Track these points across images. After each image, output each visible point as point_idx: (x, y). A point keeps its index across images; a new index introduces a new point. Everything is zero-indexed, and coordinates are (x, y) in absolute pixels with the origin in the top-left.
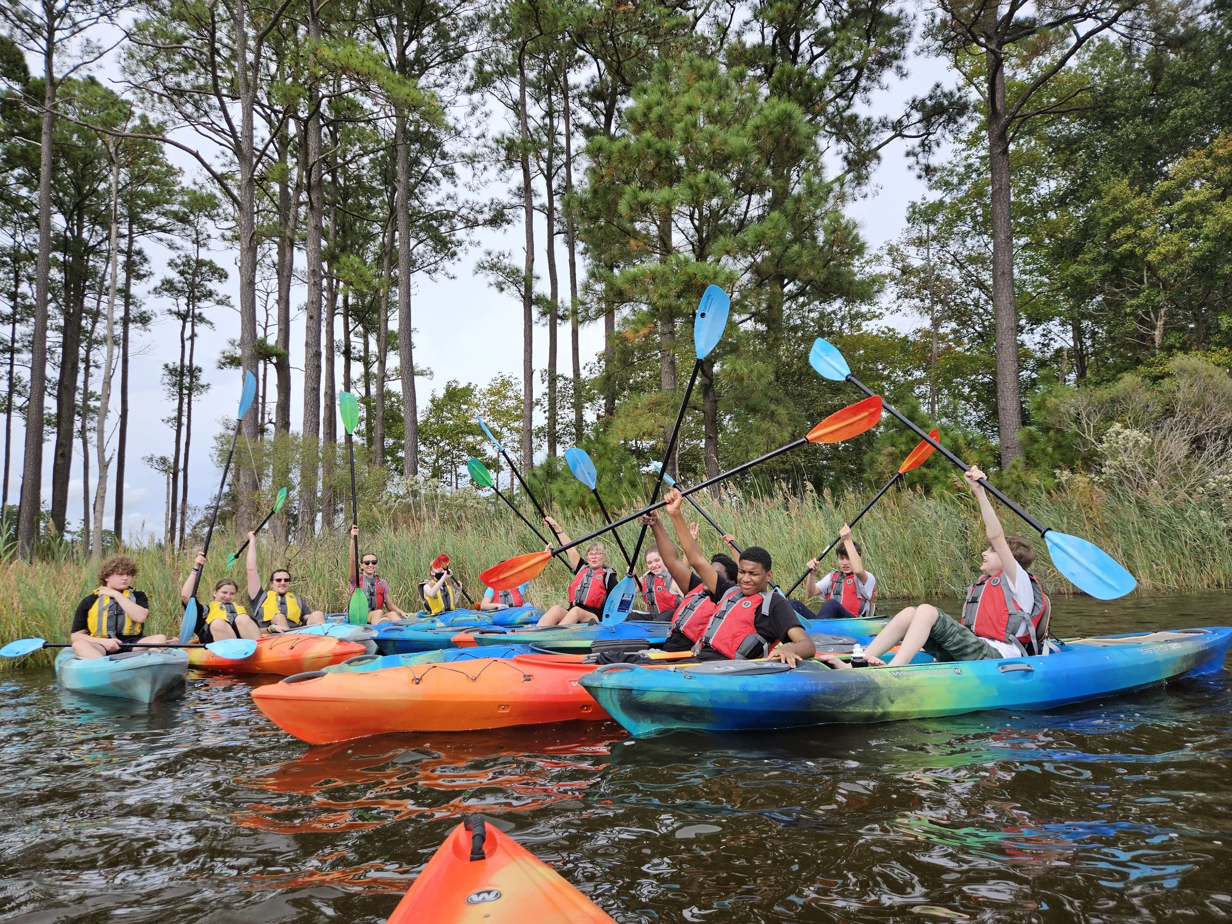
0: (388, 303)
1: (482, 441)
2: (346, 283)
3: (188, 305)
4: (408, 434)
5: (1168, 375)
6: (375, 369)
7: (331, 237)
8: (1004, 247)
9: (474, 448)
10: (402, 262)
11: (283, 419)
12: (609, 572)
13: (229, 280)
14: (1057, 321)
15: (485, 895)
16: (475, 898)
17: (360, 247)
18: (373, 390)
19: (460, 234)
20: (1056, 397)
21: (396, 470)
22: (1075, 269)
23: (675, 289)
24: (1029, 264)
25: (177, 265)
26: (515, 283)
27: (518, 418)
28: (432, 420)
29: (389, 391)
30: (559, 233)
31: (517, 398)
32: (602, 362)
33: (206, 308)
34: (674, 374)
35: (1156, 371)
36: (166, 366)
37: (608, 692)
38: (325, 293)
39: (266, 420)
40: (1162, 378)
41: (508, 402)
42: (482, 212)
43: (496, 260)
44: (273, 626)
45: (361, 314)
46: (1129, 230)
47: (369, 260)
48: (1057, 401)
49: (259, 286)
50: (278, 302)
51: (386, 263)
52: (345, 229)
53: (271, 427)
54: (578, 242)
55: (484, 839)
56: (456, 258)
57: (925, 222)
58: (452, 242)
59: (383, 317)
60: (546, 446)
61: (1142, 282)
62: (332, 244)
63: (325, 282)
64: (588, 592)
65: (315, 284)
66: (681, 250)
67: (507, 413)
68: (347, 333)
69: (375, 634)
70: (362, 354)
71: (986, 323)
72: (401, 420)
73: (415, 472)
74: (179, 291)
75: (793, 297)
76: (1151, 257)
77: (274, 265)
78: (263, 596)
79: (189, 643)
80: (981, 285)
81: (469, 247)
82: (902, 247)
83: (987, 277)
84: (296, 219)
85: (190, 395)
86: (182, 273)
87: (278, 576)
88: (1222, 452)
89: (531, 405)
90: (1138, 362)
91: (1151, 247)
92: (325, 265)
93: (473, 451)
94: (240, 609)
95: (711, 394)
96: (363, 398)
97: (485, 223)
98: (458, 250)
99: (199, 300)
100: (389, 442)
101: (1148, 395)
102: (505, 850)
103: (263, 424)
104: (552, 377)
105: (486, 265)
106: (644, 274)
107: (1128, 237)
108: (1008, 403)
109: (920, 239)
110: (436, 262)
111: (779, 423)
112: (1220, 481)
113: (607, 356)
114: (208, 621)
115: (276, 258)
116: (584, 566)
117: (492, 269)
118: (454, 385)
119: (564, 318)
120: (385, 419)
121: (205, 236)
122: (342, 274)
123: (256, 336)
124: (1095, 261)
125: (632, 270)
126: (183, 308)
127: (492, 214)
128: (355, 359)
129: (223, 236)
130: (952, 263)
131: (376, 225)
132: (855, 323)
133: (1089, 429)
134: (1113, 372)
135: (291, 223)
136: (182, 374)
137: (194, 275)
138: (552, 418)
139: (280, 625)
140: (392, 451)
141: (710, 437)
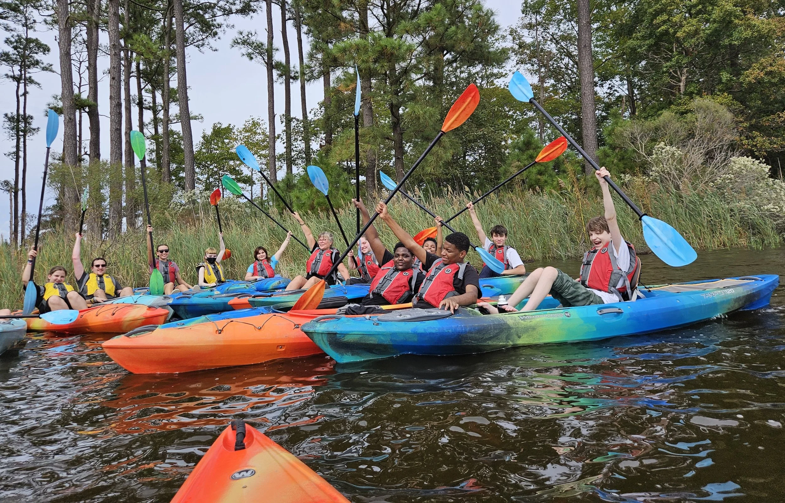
0: (169, 68)
1: (240, 165)
2: (138, 54)
3: (21, 71)
4: (187, 160)
5: (690, 111)
6: (161, 115)
7: (126, 21)
8: (585, 29)
9: (234, 169)
10: (179, 40)
11: (95, 151)
12: (335, 251)
13: (50, 53)
14: (617, 78)
15: (245, 473)
16: (237, 475)
17: (147, 28)
18: (161, 130)
19: (220, 20)
20: (621, 127)
21: (179, 185)
22: (631, 43)
23: (372, 56)
24: (600, 41)
25: (11, 42)
26: (261, 54)
27: (265, 148)
28: (204, 151)
29: (172, 131)
30: (289, 19)
31: (264, 133)
32: (323, 108)
33: (34, 73)
34: (372, 116)
35: (683, 108)
36: (6, 115)
37: (320, 335)
38: (123, 62)
39: (83, 153)
40: (686, 113)
41: (258, 137)
42: (235, 4)
43: (246, 37)
44: (95, 298)
45: (150, 76)
46: (665, 17)
47: (154, 38)
48: (622, 129)
49: (73, 57)
50: (88, 68)
51: (166, 39)
52: (135, 16)
53: (87, 157)
54: (303, 26)
55: (244, 435)
56: (217, 37)
57: (534, 13)
58: (214, 25)
59: (166, 79)
60: (285, 167)
61: (672, 52)
62: (127, 26)
63: (122, 54)
64: (320, 266)
65: (115, 54)
66: (376, 30)
67: (257, 144)
68: (140, 90)
69: (171, 301)
70: (151, 105)
71: (573, 80)
72: (182, 151)
73: (194, 187)
74: (14, 61)
75: (450, 63)
76: (679, 34)
77: (85, 42)
78: (86, 277)
79: (31, 314)
80: (569, 55)
81: (226, 29)
82: (519, 30)
83: (573, 50)
84: (100, 8)
85: (24, 136)
86: (15, 48)
87: (97, 262)
88: (725, 160)
89: (274, 138)
90: (671, 103)
91: (679, 28)
92: (122, 42)
93: (233, 171)
94: (69, 288)
95: (398, 129)
96: (153, 136)
97: (237, 12)
98: (218, 30)
99: (29, 68)
100: (174, 166)
101: (678, 125)
102: (259, 442)
103: (80, 156)
104: (288, 119)
105: (239, 41)
106: (351, 46)
107: (664, 22)
108: (589, 131)
109: (530, 24)
110: (203, 39)
111: (444, 148)
112: (724, 179)
113: (325, 104)
114: (46, 297)
115: (85, 37)
116: (317, 248)
117: (243, 44)
118: (219, 126)
119: (295, 78)
120: (169, 151)
121: (32, 21)
122: (135, 47)
123: (73, 92)
124: (644, 38)
125: (341, 45)
126: (17, 73)
127: (242, 5)
128: (147, 108)
129: (45, 21)
130: (551, 40)
131: (158, 13)
132: (490, 80)
133: (642, 147)
134: (655, 110)
135: (96, 11)
136: (18, 121)
137: (25, 49)
138: (289, 147)
139: (100, 298)
140: (175, 173)
141: (398, 158)
